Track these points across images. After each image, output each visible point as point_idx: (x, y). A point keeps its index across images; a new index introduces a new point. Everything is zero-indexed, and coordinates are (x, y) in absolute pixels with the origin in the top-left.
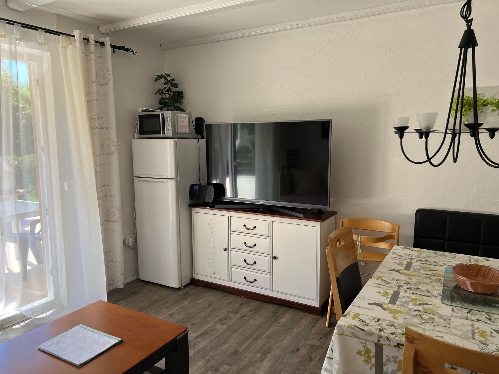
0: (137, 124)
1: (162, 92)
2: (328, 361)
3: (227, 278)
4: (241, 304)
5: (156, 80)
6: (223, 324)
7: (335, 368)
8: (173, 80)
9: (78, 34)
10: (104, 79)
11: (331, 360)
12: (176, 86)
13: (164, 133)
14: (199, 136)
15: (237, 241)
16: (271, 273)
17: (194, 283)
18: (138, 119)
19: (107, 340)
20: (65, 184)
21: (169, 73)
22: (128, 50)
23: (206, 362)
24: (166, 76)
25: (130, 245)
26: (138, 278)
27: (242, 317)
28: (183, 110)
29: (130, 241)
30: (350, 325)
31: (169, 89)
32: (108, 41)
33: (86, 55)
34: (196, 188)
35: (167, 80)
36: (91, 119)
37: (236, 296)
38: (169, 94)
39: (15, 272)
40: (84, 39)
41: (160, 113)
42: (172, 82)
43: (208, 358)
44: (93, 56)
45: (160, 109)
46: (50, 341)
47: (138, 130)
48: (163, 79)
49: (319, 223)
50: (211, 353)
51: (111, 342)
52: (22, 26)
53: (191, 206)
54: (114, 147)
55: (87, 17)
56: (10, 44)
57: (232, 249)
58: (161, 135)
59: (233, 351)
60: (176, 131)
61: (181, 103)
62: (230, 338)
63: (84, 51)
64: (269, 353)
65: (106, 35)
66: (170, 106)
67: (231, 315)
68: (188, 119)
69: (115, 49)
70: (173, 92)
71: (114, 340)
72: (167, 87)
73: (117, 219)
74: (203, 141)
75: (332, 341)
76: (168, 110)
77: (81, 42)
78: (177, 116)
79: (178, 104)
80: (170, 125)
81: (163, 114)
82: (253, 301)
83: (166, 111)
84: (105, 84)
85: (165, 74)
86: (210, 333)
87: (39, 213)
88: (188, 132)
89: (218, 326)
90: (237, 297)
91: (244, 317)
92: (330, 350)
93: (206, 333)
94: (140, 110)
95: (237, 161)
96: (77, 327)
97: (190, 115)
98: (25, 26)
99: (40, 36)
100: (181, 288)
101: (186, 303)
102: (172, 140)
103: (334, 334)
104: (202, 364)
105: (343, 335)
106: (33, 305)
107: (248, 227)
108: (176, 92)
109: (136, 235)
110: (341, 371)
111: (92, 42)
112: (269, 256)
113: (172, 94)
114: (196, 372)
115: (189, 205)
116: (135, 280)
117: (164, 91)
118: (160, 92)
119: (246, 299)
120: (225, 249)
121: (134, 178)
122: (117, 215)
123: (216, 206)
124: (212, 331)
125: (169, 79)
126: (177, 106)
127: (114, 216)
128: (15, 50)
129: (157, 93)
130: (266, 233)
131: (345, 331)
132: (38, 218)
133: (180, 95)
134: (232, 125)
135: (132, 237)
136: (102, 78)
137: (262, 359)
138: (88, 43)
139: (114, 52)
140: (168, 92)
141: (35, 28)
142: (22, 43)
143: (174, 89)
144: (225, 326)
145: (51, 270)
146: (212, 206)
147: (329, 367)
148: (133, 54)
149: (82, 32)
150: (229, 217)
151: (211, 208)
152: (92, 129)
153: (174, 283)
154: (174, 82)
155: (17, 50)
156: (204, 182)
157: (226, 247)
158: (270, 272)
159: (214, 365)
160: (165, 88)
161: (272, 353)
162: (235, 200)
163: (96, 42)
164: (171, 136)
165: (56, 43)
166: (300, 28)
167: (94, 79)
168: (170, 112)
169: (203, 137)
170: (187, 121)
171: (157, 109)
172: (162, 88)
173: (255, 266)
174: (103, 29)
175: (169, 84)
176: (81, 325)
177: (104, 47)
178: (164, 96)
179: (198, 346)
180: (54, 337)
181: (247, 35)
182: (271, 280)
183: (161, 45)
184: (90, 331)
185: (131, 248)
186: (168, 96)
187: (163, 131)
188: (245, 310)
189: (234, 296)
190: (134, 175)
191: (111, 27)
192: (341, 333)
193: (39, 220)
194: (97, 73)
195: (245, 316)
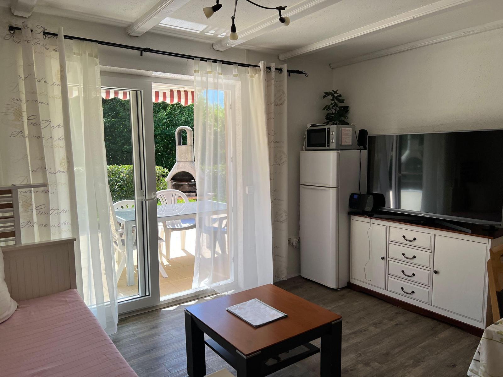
0: (305, 138)
1: (329, 108)
2: (474, 363)
3: (383, 287)
4: (397, 313)
5: (324, 97)
6: (376, 327)
7: (482, 370)
8: (340, 96)
9: (263, 65)
10: (280, 100)
11: (478, 362)
12: (342, 101)
13: (328, 146)
14: (362, 147)
15: (396, 251)
16: (431, 287)
17: (351, 287)
18: (306, 133)
19: (276, 313)
20: (247, 188)
21: (336, 90)
22: (301, 73)
23: (358, 356)
24: (333, 92)
25: (294, 244)
26: (300, 276)
27: (397, 325)
28: (348, 124)
29: (295, 241)
30: (499, 331)
31: (336, 105)
32: (285, 68)
33: (268, 81)
34: (356, 197)
35: (334, 96)
36: (269, 134)
37: (392, 305)
38: (335, 109)
39: (206, 258)
40: (267, 68)
41: (326, 127)
42: (339, 98)
43: (360, 353)
44: (273, 82)
45: (326, 124)
46: (235, 306)
47: (305, 143)
48: (330, 96)
49: (490, 240)
50: (364, 350)
51: (278, 315)
52: (223, 63)
53: (350, 214)
54: (285, 159)
55: (270, 49)
56: (214, 77)
57: (389, 259)
58: (326, 147)
59: (385, 352)
60: (340, 143)
61: (346, 117)
62: (383, 341)
63: (266, 78)
64: (422, 361)
65: (284, 61)
66: (335, 121)
67: (385, 321)
68: (351, 131)
69: (291, 73)
70: (339, 107)
71: (280, 315)
72: (334, 102)
73: (284, 220)
74: (365, 153)
75: (480, 344)
76: (333, 124)
77: (264, 71)
78: (342, 129)
79: (343, 118)
80: (335, 138)
81: (329, 128)
82: (410, 312)
83: (332, 125)
84: (281, 105)
85: (333, 91)
86: (363, 332)
87: (227, 211)
88: (351, 144)
89: (372, 328)
90: (393, 307)
91: (398, 325)
92: (477, 353)
93: (360, 332)
94: (309, 125)
95: (402, 172)
96: (253, 300)
97: (354, 127)
98: (225, 63)
99: (235, 69)
100: (338, 289)
101: (342, 303)
102: (335, 151)
103: (482, 338)
104: (354, 356)
105: (492, 340)
106: (219, 284)
107: (407, 238)
108: (342, 107)
109: (300, 237)
110: (487, 373)
111: (273, 69)
112: (430, 270)
113: (338, 109)
114: (348, 362)
115: (349, 212)
116: (297, 276)
117: (331, 106)
118: (327, 108)
119: (403, 310)
120: (383, 258)
121: (300, 185)
122: (284, 217)
123: (375, 216)
124: (365, 331)
125: (336, 95)
126: (342, 120)
127: (282, 217)
128: (217, 82)
129: (324, 109)
130: (427, 246)
131: (494, 337)
132: (225, 215)
133: (346, 110)
134: (398, 136)
135: (296, 238)
136: (279, 99)
137: (415, 365)
138: (270, 71)
139: (289, 75)
140: (334, 108)
141: (231, 63)
142: (222, 76)
143: (340, 105)
144: (378, 330)
145: (233, 258)
146: (371, 215)
147: (475, 369)
148: (305, 75)
149: (265, 62)
150: (388, 227)
151: (370, 217)
152: (269, 143)
153: (332, 284)
154: (340, 98)
155: (219, 82)
156: (364, 191)
157: (384, 256)
158: (430, 285)
159: (366, 360)
160: (332, 104)
161: (426, 363)
162: (397, 211)
163: (276, 69)
164: (335, 148)
165: (246, 73)
166: (477, 33)
167: (273, 101)
168: (335, 126)
169: (365, 149)
170: (351, 134)
171: (323, 124)
172: (329, 104)
173: (413, 279)
174: (282, 57)
175: (336, 100)
176: (256, 299)
177: (282, 73)
178: (330, 111)
179: (352, 341)
180: (238, 304)
181: (417, 47)
182: (430, 294)
183: (330, 64)
184: (263, 305)
185: (295, 247)
186: (334, 111)
187: (327, 144)
188: (401, 319)
189: (390, 305)
190: (300, 183)
191: (288, 55)
192: (490, 338)
193: (226, 217)
194: (275, 95)
195: (400, 324)
